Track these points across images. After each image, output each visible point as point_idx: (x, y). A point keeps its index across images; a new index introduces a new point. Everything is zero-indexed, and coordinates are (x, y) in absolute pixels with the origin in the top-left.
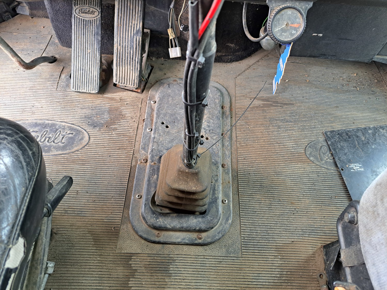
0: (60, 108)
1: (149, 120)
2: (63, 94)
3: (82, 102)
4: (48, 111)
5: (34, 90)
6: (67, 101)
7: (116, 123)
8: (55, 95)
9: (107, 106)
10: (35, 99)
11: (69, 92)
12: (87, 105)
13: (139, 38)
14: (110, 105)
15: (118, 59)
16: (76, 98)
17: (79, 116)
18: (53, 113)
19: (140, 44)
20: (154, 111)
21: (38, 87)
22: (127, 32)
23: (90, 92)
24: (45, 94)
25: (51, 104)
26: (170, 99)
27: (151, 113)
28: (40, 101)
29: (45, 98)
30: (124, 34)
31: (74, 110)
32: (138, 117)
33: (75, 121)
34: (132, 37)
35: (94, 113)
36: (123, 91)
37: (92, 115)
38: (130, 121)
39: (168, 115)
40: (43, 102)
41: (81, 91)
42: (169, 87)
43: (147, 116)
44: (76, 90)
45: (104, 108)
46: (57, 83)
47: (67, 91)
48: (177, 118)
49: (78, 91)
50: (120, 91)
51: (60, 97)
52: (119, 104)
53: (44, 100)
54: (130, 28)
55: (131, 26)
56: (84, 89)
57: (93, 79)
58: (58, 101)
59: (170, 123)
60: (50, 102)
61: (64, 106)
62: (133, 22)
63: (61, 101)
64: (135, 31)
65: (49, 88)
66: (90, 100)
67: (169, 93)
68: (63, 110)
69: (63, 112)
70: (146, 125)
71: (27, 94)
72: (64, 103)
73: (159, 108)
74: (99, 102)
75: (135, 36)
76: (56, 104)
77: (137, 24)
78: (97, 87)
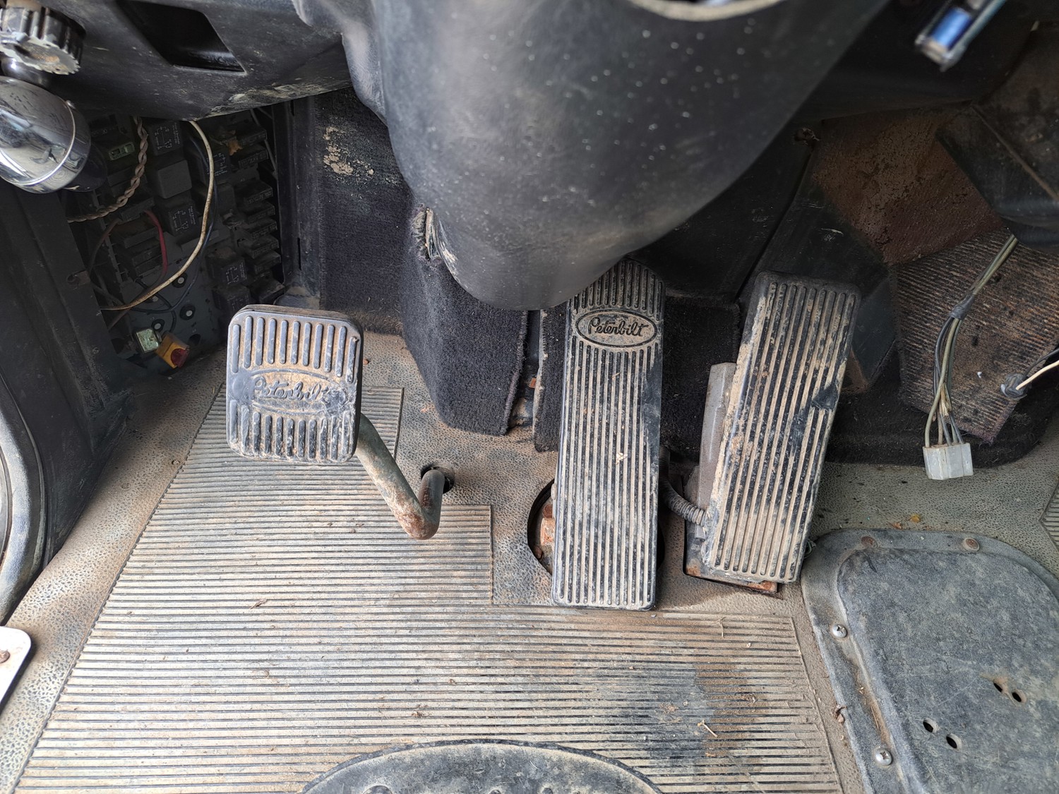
0: (520, 679)
1: (859, 709)
2: (518, 617)
3: (594, 649)
4: (479, 696)
5: (410, 609)
6: (542, 648)
7: (747, 735)
8: (492, 624)
9: (686, 656)
10: (420, 648)
11: (539, 610)
12: (615, 657)
13: (827, 415)
14: (692, 651)
15: (738, 486)
16: (570, 634)
17: (602, 712)
18: (501, 705)
19: (827, 433)
20: (857, 668)
21: (423, 595)
22: (785, 395)
23: (623, 605)
24: (454, 624)
25: (481, 664)
26: (902, 617)
27: (855, 680)
28: (438, 655)
29: (454, 639)
30: (774, 400)
31: (574, 687)
32: (812, 698)
33: (593, 737)
34: (801, 412)
35: (649, 696)
36: (723, 593)
37: (644, 704)
38: (792, 719)
39: (930, 688)
40: (452, 656)
41: (590, 603)
42: (873, 568)
43: (845, 695)
44: (574, 603)
45: (676, 666)
46: (488, 573)
47: (530, 606)
48: (966, 699)
49: (581, 604)
50: (713, 594)
51: (512, 632)
52: (722, 645)
53: (455, 647)
54: (798, 383)
55: (804, 377)
56: (602, 596)
57: (635, 559)
58: (507, 648)
59: (955, 724)
60: (476, 655)
61: (534, 672)
62: (814, 363)
63: (518, 648)
64: (815, 391)
65: (464, 595)
66: (618, 635)
67: (887, 592)
68: (534, 688)
69: (534, 696)
70: (858, 734)
71: (385, 624)
72: (531, 656)
73: (885, 661)
74: (651, 643)
75: (812, 410)
76: (501, 663)
77: (826, 371)
78: (649, 585)
